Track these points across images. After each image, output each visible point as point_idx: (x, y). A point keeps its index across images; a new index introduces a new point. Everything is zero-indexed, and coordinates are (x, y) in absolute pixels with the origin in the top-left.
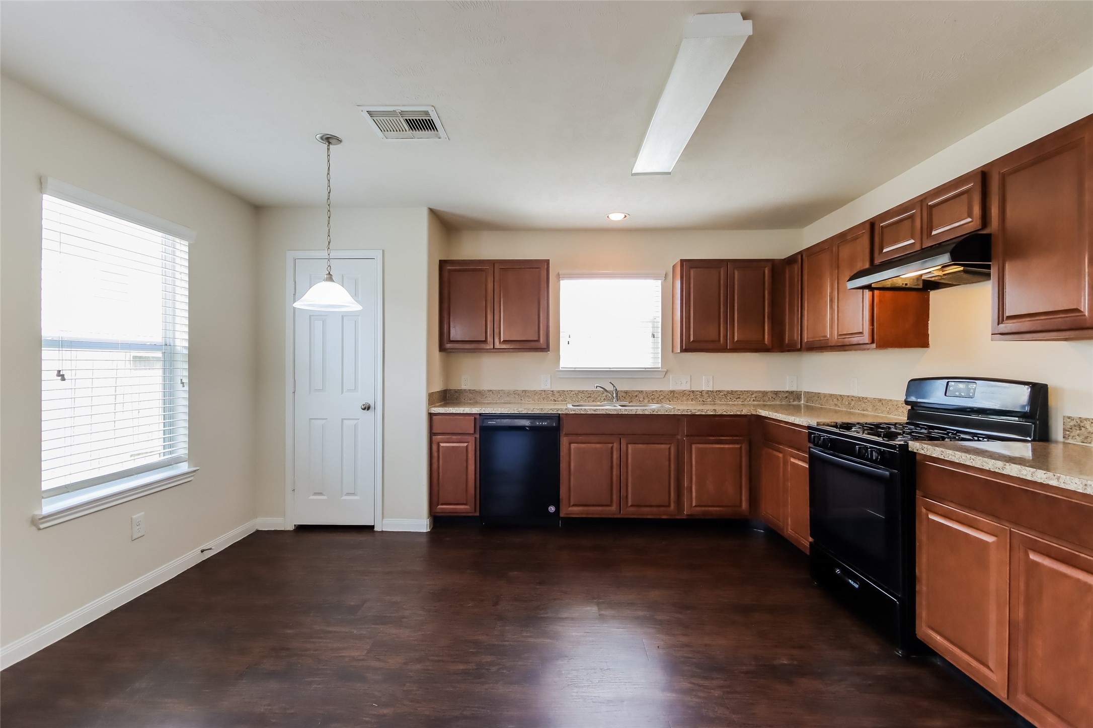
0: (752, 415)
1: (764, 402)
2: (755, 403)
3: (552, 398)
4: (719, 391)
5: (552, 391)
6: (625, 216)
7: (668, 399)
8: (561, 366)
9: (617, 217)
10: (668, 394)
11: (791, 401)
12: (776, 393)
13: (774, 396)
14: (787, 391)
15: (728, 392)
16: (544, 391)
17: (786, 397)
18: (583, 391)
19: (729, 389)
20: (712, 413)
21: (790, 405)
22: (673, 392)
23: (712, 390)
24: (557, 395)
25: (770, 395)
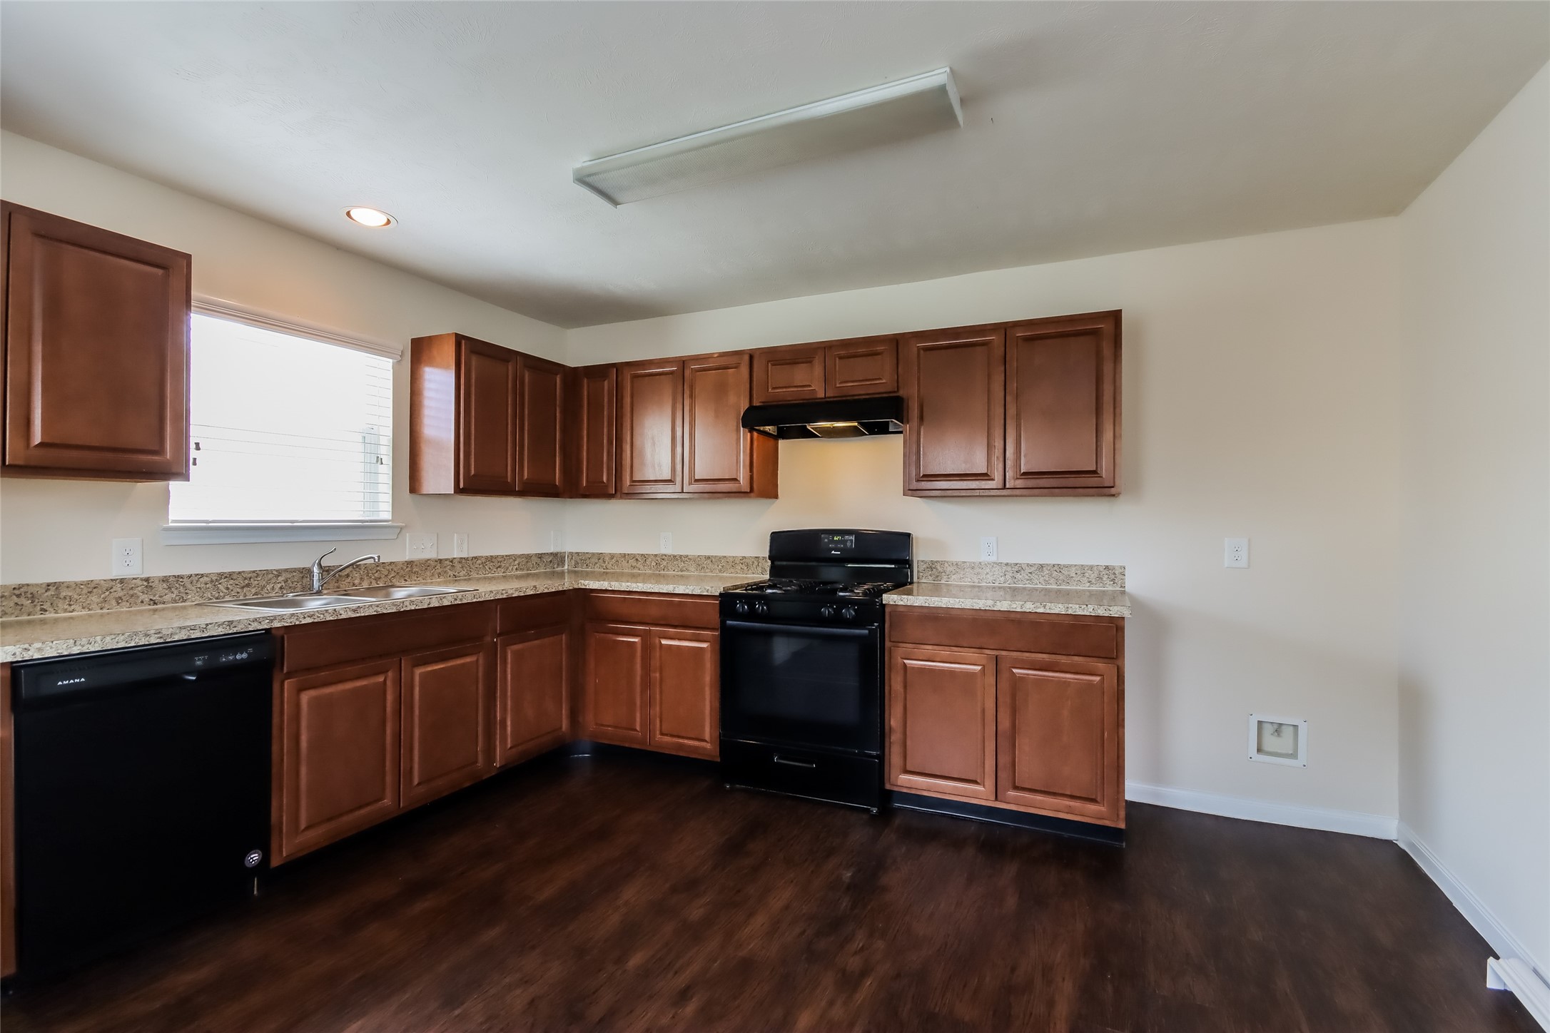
0: (575, 590)
1: (528, 570)
2: (518, 572)
3: (146, 598)
4: (476, 558)
5: (147, 580)
6: (388, 222)
7: (402, 576)
8: (171, 517)
9: (369, 218)
10: (402, 568)
11: (555, 566)
12: (540, 556)
13: (538, 561)
14: (551, 553)
15: (487, 558)
16: (122, 581)
17: (551, 561)
18: (231, 574)
19: (488, 554)
20: (532, 593)
21: (554, 572)
22: (410, 563)
23: (466, 556)
24: (161, 588)
25: (535, 560)
